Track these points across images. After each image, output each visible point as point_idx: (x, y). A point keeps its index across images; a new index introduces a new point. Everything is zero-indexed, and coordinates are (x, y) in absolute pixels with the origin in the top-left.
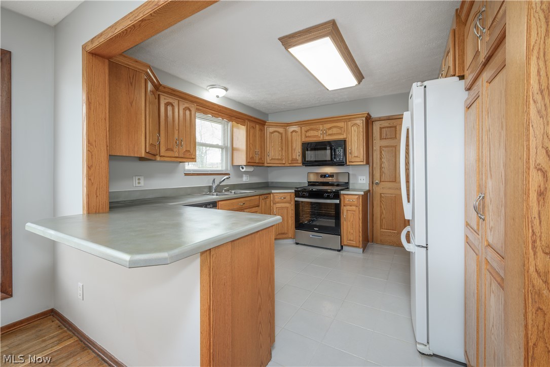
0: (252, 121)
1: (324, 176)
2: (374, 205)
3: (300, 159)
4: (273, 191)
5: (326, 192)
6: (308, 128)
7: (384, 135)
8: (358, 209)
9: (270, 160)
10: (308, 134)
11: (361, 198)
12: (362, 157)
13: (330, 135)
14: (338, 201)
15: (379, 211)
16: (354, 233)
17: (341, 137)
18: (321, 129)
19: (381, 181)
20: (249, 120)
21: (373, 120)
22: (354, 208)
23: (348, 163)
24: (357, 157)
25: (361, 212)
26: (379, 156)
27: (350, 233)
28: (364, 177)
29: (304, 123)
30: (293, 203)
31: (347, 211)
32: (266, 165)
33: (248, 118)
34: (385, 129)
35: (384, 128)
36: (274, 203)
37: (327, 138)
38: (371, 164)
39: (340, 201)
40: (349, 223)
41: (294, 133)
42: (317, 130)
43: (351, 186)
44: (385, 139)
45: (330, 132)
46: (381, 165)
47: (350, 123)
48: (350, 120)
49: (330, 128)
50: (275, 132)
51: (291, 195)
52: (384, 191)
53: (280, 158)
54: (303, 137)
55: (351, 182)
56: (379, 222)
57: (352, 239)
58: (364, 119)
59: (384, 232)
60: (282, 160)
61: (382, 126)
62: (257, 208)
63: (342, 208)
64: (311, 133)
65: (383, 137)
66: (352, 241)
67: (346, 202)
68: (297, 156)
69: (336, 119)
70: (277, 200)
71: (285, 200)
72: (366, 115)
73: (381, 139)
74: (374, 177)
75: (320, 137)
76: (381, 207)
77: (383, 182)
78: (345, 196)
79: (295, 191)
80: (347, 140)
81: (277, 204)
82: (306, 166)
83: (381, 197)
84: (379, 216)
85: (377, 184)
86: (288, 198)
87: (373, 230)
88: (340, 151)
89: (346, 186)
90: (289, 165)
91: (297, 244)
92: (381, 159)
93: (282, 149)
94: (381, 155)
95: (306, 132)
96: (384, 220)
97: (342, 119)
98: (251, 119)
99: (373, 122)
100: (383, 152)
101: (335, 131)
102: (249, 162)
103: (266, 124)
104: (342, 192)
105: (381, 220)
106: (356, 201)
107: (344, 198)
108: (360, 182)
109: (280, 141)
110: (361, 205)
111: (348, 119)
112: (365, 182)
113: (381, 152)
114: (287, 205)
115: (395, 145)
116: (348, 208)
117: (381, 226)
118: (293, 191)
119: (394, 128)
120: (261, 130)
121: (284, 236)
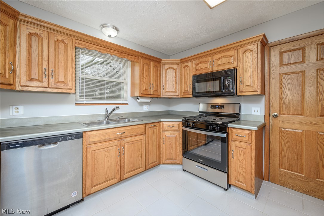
0: (146, 58)
1: (214, 106)
2: (272, 140)
3: (190, 90)
4: (162, 120)
5: (212, 123)
6: (198, 61)
7: (285, 61)
8: (249, 147)
9: (165, 92)
10: (198, 67)
11: (254, 133)
12: (255, 86)
13: (219, 65)
14: (224, 135)
15: (278, 147)
16: (244, 174)
17: (231, 66)
18: (210, 60)
19: (280, 114)
20: (142, 57)
21: (270, 45)
22: (244, 145)
23: (239, 94)
24: (249, 86)
25: (253, 151)
26: (278, 85)
27: (238, 172)
28: (259, 109)
29: (195, 57)
30: (181, 131)
31: (236, 147)
32: (162, 96)
33: (142, 55)
34: (286, 54)
35: (285, 52)
36: (164, 131)
37: (216, 69)
38: (267, 94)
39: (227, 135)
40: (238, 162)
41: (186, 68)
42: (206, 62)
43: (242, 118)
44: (288, 64)
45: (219, 62)
46: (281, 95)
47: (241, 50)
48: (241, 46)
49: (220, 59)
50: (170, 68)
51: (179, 125)
52: (285, 125)
53: (174, 90)
54: (194, 70)
55: (243, 113)
56: (278, 159)
57: (241, 180)
58: (259, 43)
59: (284, 172)
60: (176, 92)
61: (283, 50)
62: (142, 136)
63: (229, 143)
64: (201, 66)
65: (284, 63)
66: (242, 182)
67: (235, 137)
68: (189, 89)
69: (226, 48)
70: (166, 128)
71: (173, 128)
72: (262, 37)
73: (281, 64)
74: (271, 109)
75: (209, 69)
76: (280, 143)
77: (283, 114)
78: (233, 129)
79: (183, 120)
80: (238, 68)
81: (166, 132)
82: (196, 97)
83: (280, 131)
84: (278, 152)
85: (275, 117)
86: (176, 127)
87: (269, 167)
88: (229, 81)
89: (236, 117)
90: (182, 97)
91: (185, 171)
92: (281, 88)
93: (176, 82)
94: (281, 84)
95: (196, 65)
96: (284, 159)
97: (233, 48)
98: (144, 56)
99: (270, 47)
100: (283, 80)
101: (224, 60)
102: (141, 94)
103: (162, 61)
104: (230, 125)
105: (281, 158)
106: (247, 137)
107: (232, 132)
108: (253, 113)
109: (174, 75)
110: (253, 143)
111: (239, 46)
112: (259, 113)
113: (281, 81)
114: (176, 133)
115: (303, 70)
116: (237, 143)
117: (281, 165)
118: (181, 120)
119: (301, 51)
120: (157, 67)
121: (172, 161)
